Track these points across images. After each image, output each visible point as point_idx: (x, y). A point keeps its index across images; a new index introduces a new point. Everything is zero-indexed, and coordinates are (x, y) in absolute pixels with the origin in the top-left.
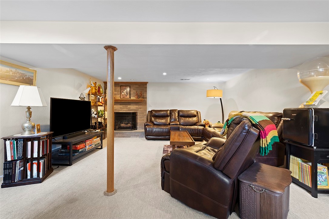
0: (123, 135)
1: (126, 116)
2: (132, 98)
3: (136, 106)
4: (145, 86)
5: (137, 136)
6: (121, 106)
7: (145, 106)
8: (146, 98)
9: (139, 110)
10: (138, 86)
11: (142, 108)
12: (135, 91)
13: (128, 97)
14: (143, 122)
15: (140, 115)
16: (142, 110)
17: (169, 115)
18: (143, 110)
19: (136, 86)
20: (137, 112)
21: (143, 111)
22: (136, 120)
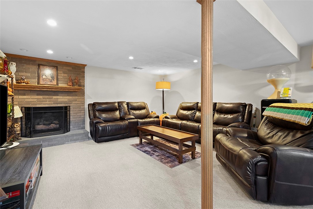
0: (50, 143)
1: (42, 112)
2: (60, 85)
3: (68, 97)
4: (82, 70)
5: (75, 140)
6: (41, 97)
7: (82, 97)
8: (84, 86)
9: (73, 102)
10: (71, 69)
11: (78, 100)
12: (66, 75)
13: (55, 83)
14: (80, 119)
15: (75, 109)
16: (77, 102)
17: (118, 107)
18: (80, 102)
19: (69, 68)
20: (70, 106)
21: (79, 105)
22: (68, 117)
